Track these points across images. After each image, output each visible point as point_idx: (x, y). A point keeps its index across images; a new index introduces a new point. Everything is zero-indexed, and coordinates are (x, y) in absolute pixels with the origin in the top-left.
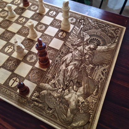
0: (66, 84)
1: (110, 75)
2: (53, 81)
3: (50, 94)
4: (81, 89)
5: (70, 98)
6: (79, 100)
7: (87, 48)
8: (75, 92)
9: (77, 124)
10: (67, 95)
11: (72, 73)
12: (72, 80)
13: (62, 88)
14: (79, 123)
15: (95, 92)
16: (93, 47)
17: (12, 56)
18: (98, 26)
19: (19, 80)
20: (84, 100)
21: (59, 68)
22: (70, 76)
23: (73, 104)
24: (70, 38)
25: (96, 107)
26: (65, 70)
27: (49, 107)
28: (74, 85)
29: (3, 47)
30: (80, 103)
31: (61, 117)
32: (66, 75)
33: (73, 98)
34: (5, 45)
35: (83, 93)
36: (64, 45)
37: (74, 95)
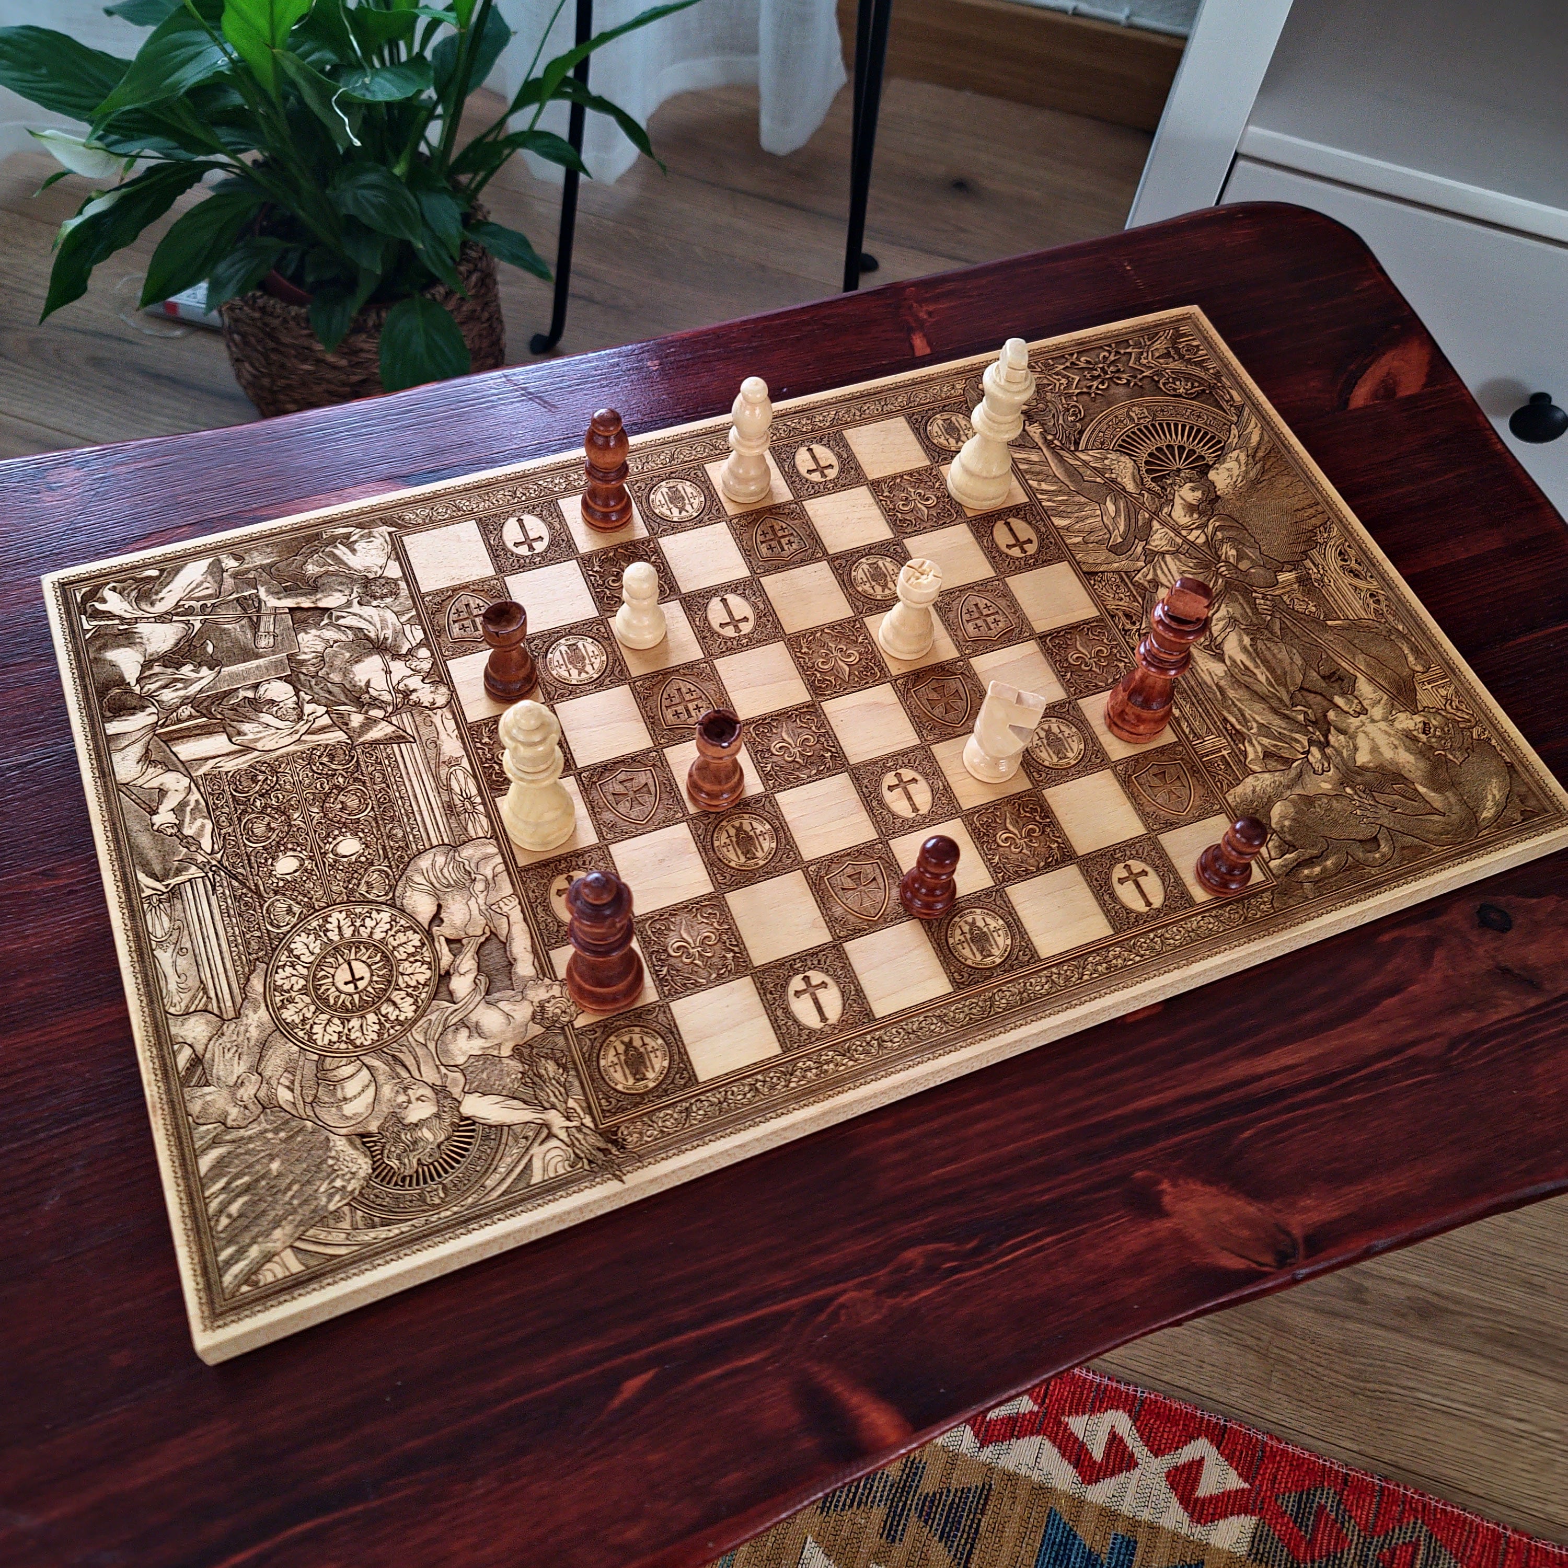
0: (1301, 718)
1: (1380, 559)
2: (1250, 749)
3: (1309, 801)
4: (1364, 687)
5: (1375, 749)
6: (1404, 730)
7: (1179, 515)
8: (1362, 717)
9: (1490, 804)
10: (1356, 749)
11: (1265, 662)
12: (1302, 688)
13: (1311, 742)
14: (1494, 796)
15: (1411, 659)
16: (1198, 494)
17: (966, 804)
18: (1094, 378)
19: (1145, 861)
20: (1418, 719)
21: (1201, 684)
22: (1280, 678)
23: (1405, 759)
24: (1067, 528)
25: (1473, 704)
26: (1230, 674)
27: (1360, 841)
28: (1331, 701)
29: (870, 810)
30: (1423, 737)
31: (1428, 832)
32: (1256, 687)
33: (1382, 741)
34: (860, 791)
35: (1385, 697)
36: (1088, 576)
37: (1370, 728)
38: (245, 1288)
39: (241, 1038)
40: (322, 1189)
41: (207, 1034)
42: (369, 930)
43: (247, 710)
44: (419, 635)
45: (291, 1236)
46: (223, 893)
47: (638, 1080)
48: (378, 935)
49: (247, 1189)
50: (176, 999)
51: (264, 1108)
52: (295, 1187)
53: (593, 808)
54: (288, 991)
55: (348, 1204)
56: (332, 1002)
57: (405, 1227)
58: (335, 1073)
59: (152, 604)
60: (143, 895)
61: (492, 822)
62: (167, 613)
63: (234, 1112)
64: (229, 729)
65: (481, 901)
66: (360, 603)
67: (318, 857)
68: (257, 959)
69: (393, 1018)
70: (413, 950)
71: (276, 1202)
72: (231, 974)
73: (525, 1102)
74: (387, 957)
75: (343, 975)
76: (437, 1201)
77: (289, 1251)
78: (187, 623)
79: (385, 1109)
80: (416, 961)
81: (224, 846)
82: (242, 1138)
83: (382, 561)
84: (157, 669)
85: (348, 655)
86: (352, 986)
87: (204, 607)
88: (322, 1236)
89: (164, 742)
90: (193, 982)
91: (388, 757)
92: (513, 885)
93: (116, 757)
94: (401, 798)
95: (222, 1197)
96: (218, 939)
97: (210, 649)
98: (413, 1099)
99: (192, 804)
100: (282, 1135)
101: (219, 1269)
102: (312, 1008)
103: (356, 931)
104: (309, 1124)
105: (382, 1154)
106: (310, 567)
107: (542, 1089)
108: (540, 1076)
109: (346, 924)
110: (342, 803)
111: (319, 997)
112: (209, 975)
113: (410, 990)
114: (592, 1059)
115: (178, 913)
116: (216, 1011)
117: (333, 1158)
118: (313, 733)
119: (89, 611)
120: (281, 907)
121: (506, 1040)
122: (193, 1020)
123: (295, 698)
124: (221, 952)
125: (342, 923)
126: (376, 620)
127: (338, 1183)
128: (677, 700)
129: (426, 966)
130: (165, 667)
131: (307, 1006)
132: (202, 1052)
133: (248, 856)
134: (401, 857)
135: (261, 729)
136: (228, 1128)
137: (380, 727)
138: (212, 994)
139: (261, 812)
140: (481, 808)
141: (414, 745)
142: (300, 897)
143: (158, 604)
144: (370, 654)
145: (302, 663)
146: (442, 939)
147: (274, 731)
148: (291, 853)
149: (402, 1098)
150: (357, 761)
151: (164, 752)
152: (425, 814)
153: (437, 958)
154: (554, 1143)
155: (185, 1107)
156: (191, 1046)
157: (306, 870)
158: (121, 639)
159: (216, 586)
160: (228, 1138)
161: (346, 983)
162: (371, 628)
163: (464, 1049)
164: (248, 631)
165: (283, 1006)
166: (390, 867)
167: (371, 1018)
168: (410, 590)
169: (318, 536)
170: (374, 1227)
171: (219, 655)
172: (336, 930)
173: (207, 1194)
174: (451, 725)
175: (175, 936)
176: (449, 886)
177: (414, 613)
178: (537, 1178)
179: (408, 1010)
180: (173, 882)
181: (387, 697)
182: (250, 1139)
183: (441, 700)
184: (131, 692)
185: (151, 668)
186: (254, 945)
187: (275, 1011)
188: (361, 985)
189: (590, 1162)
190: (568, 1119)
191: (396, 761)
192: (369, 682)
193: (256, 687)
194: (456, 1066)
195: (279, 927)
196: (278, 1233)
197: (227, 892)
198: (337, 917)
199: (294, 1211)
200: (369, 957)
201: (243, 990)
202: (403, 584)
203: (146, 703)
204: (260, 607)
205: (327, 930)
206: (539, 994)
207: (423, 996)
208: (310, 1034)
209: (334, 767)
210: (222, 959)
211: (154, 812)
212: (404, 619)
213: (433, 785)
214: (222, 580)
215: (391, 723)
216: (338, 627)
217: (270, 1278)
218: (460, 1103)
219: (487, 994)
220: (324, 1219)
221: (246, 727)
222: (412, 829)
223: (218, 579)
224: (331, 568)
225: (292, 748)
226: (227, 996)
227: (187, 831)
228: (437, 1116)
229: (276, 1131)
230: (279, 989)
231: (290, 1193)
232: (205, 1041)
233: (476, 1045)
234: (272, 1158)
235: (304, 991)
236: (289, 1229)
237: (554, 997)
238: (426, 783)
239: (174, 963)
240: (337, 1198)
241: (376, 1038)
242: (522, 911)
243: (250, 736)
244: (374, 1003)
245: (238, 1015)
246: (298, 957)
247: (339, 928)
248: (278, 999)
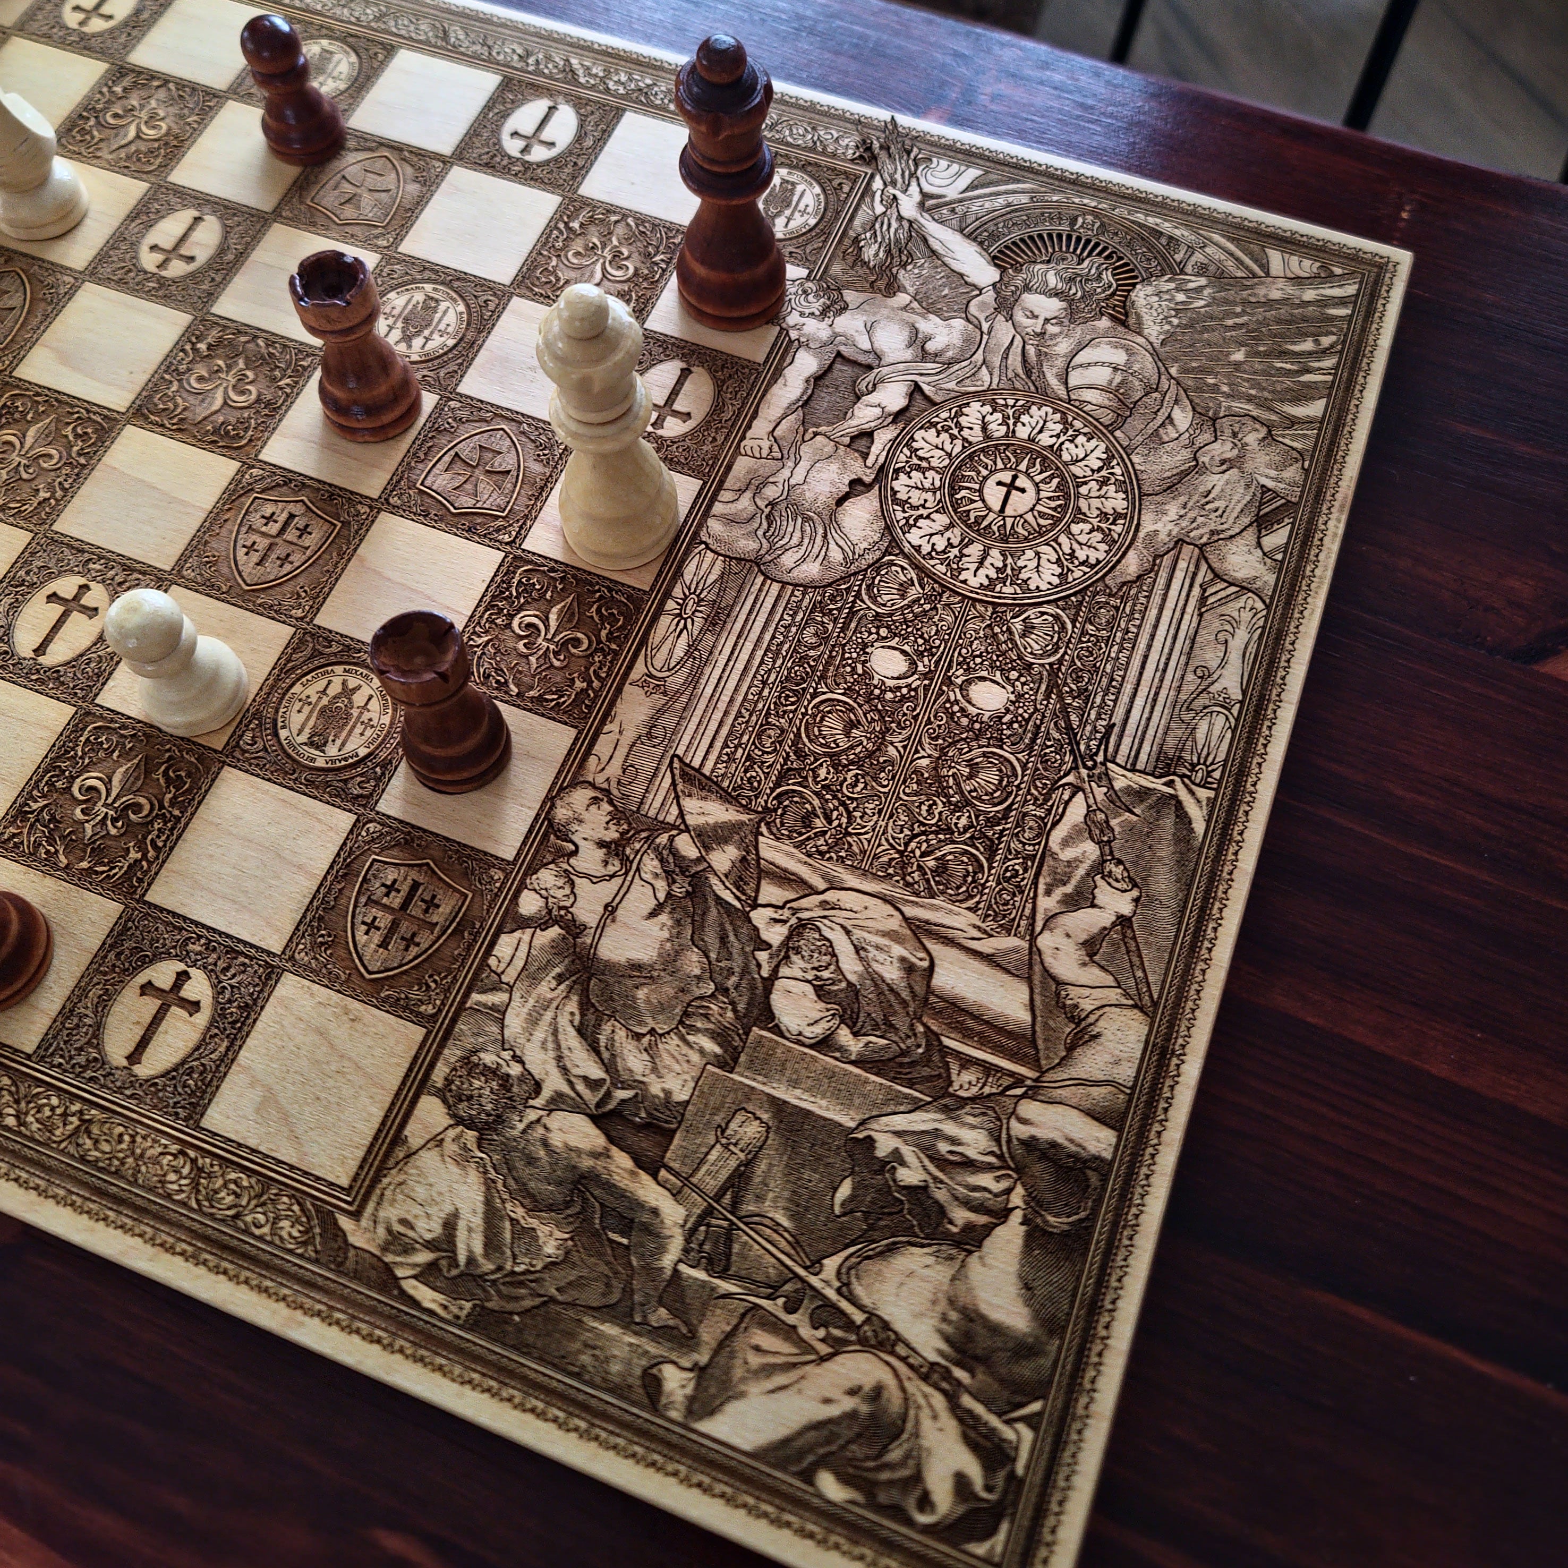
38: (1338, 271)
39: (1192, 514)
40: (1202, 303)
41: (1232, 546)
42: (948, 534)
43: (870, 1007)
44: (505, 946)
45: (1262, 283)
46: (1099, 717)
47: (793, 184)
48: (942, 520)
49: (1283, 354)
50: (1246, 616)
51: (1214, 420)
52: (1230, 322)
53: (542, 489)
54: (1099, 529)
55: (1182, 272)
56: (1056, 481)
57: (1140, 217)
58: (1107, 402)
59: (877, 1392)
60: (1212, 794)
61: (683, 561)
62: (865, 1344)
63: (1252, 439)
64: (919, 989)
65: (786, 473)
66: (538, 1087)
67: (939, 677)
68: (1110, 595)
69: (998, 416)
70: (914, 474)
71: (1259, 322)
72: (1156, 599)
73: (925, 241)
74: (951, 487)
75: (1020, 503)
76: (1089, 218)
77: (1273, 272)
78: (845, 1290)
79: (1079, 332)
80: (921, 459)
81: (1053, 789)
82: (1259, 406)
83: (428, 1159)
84: (961, 1216)
85: (641, 994)
86: (1018, 483)
87: (791, 1309)
88: (1230, 263)
89: (1033, 1043)
90: (1213, 623)
91: (731, 759)
92: (729, 468)
93: (1126, 1073)
94: (764, 683)
95: (1316, 365)
96: (1146, 657)
97: (845, 1190)
98: (1041, 321)
99: (1059, 892)
100: (1211, 381)
101: (1355, 303)
102: (1083, 490)
103: (965, 543)
104: (1173, 371)
105: (1113, 294)
106: (550, 1249)
107: (897, 241)
108: (888, 252)
109: (970, 563)
110: (847, 734)
111: (1067, 497)
112: (1187, 617)
113: (955, 432)
114: (821, 230)
115: (1178, 731)
116: (1204, 567)
117: (1170, 323)
118: (802, 882)
119: (1001, 1475)
120: (1035, 643)
121: (893, 309)
122: (1241, 575)
123: (784, 971)
124: (1153, 636)
125: (973, 567)
126: (540, 1033)
127: (1181, 297)
128: (280, 551)
129: (915, 445)
130: (942, 1211)
131: (1088, 497)
132: (1250, 529)
133: (1030, 747)
134: (833, 599)
135: (873, 953)
136: (1269, 427)
137: (701, 820)
138: (1196, 591)
139: (968, 803)
140: (678, 592)
141: (680, 752)
142: (1002, 638)
143: (868, 1383)
144: (609, 966)
145: (718, 1036)
146: (870, 462)
147: (857, 934)
148: (972, 711)
149: (1052, 329)
150: (777, 785)
151: (1046, 1024)
152: (754, 636)
153: (895, 444)
154: (927, 188)
155: (1305, 480)
156: (1259, 545)
157: (968, 670)
158: (983, 1342)
159: (739, 1342)
160: (1273, 417)
161: (1023, 491)
162: (564, 1021)
163: (946, 331)
164: (757, 1180)
165: (1118, 516)
166: (858, 595)
167: (1023, 432)
168: (438, 1053)
169: (475, 1322)
170: (1171, 238)
171: (838, 1162)
172: (987, 563)
173: (1330, 378)
174: (603, 747)
175: (1203, 701)
176: (807, 519)
177: (475, 997)
178: (973, 173)
179: (974, 412)
180: (1158, 784)
181: (651, 864)
182: (1250, 399)
183: (581, 796)
184: (1032, 1199)
185: (969, 1228)
186: (1104, 615)
187: (1131, 517)
188: (1006, 477)
189: (909, 153)
190: (895, 197)
191: (725, 745)
192: (653, 914)
193: (825, 1044)
194: (968, 320)
195: (1057, 618)
196: (1276, 295)
197: (1093, 716)
198: (975, 580)
199: (1245, 302)
200: (973, 501)
201: (1153, 568)
202: (440, 1074)
203: (1019, 1151)
204: (702, 1219)
205: (998, 570)
206: (817, 329)
207: (945, 415)
208: (1107, 463)
209: (816, 802)
210: (1156, 627)
211: (1123, 921)
212: (498, 998)
213: (707, 670)
214: (716, 1352)
215: (681, 814)
216: (610, 1066)
217: (1307, 263)
218: (994, 285)
219: (870, 368)
220: (1219, 277)
221: (892, 973)
222: (788, 627)
223: (722, 1360)
224: (520, 1212)
225: (851, 880)
226: (1179, 575)
227: (1090, 850)
228: (1027, 288)
229: (1215, 388)
230: (1108, 539)
231: (1238, 320)
232: (1238, 539)
233: (929, 325)
234: (1237, 365)
235: (1080, 516)
236: (1261, 291)
237: (802, 314)
238: (713, 681)
239: (1221, 666)
240: (1191, 286)
241: (1034, 408)
242: (749, 427)
243: (898, 950)
244: (1008, 445)
245: (1180, 542)
246: (1058, 562)
247: (981, 563)
248: (1118, 529)
